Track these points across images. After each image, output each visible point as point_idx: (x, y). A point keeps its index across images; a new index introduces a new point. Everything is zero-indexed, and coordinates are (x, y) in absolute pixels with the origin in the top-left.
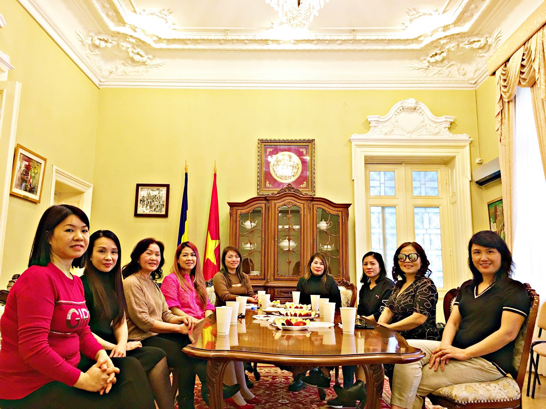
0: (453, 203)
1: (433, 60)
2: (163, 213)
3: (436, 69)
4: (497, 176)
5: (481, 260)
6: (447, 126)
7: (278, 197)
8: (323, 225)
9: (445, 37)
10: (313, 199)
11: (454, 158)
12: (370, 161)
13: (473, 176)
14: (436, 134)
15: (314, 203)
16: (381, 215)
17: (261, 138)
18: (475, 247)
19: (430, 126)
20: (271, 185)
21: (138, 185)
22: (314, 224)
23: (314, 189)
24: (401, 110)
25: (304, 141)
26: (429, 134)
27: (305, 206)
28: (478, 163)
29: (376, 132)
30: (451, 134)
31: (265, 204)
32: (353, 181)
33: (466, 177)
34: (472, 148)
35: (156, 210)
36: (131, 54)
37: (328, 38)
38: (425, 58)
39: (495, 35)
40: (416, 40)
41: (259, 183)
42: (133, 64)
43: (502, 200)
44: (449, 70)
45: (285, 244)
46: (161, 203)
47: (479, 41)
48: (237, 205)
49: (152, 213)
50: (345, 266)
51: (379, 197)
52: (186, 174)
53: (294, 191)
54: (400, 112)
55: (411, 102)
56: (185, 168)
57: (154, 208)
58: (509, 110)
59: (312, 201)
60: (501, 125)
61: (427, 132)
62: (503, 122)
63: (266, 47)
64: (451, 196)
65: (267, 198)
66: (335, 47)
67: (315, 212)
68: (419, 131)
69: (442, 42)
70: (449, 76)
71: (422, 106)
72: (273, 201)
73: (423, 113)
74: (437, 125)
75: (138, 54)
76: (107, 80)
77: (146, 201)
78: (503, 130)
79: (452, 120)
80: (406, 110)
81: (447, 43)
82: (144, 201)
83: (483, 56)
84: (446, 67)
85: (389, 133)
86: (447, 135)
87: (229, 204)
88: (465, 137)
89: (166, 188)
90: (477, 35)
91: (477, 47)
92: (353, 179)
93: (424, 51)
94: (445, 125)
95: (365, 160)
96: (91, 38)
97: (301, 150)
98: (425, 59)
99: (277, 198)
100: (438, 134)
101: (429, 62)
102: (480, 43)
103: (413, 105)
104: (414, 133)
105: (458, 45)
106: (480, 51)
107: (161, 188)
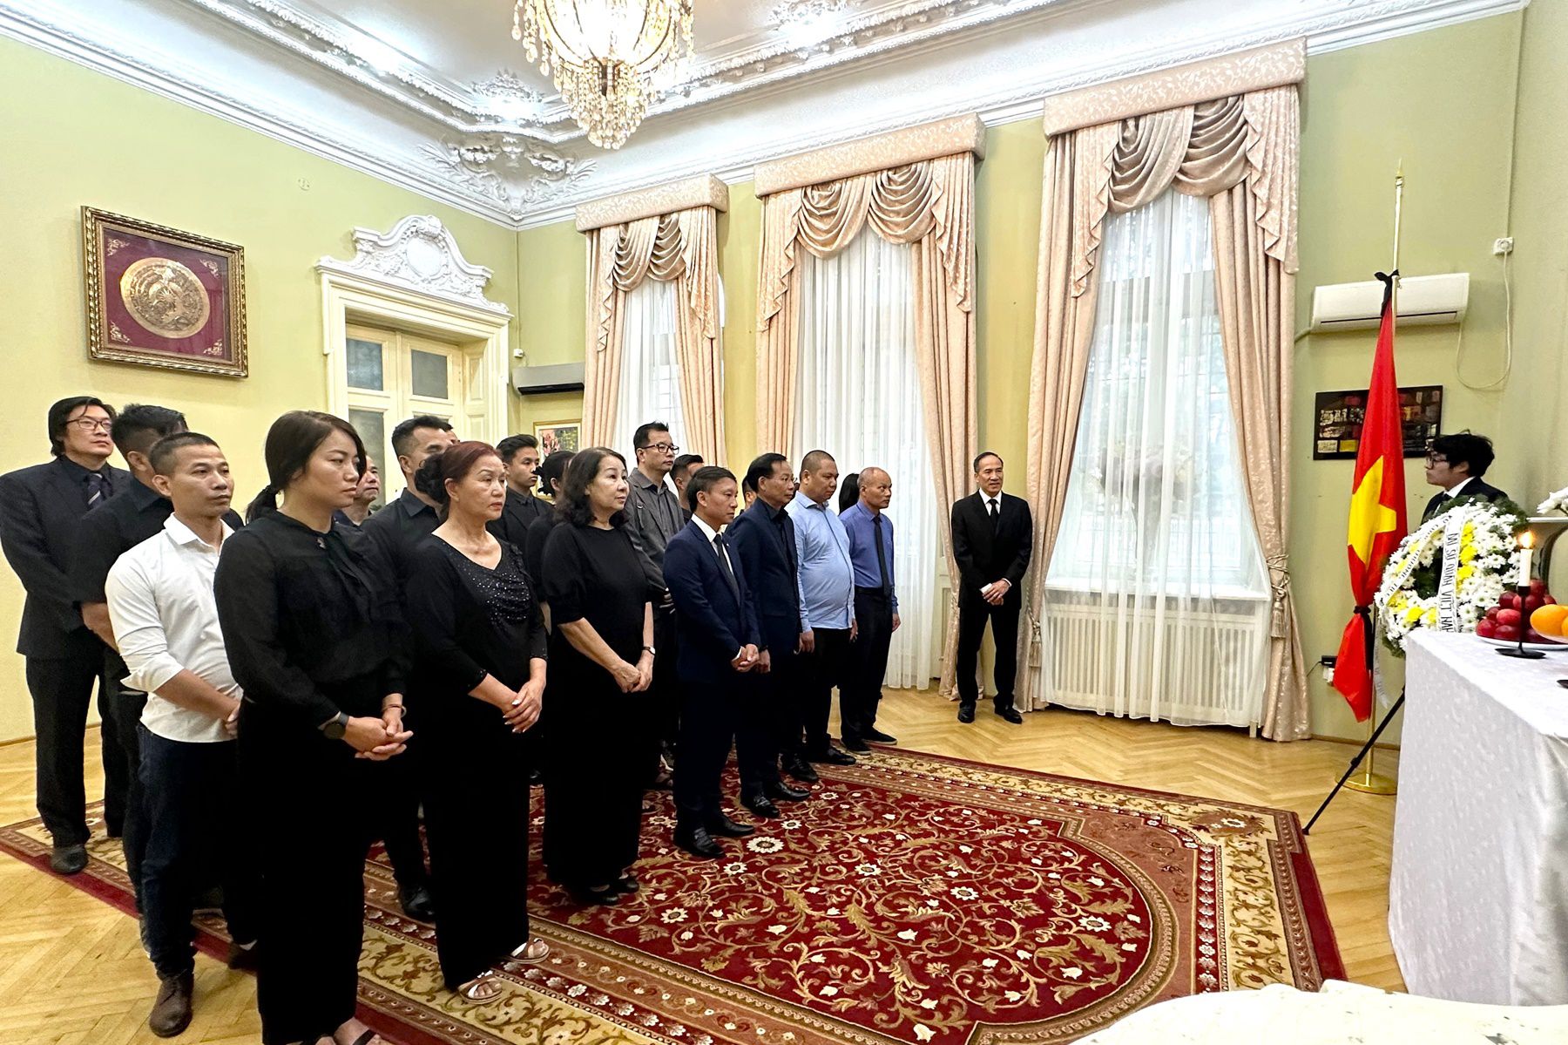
0: (472, 417)
1: (470, 156)
4: (571, 389)
6: (482, 284)
9: (518, 135)
11: (483, 340)
12: (351, 319)
13: (513, 378)
14: (465, 295)
17: (93, 205)
19: (457, 276)
20: (125, 337)
24: (413, 233)
25: (218, 246)
26: (453, 291)
28: (518, 358)
29: (370, 263)
30: (485, 300)
32: (323, 358)
33: (501, 378)
34: (511, 331)
38: (456, 146)
39: (584, 164)
41: (93, 327)
44: (484, 182)
47: (556, 162)
54: (411, 236)
55: (432, 224)
61: (451, 287)
64: (468, 403)
68: (440, 281)
69: (507, 139)
71: (449, 238)
73: (446, 249)
74: (468, 279)
79: (491, 277)
80: (421, 236)
81: (512, 143)
84: (481, 175)
85: (392, 272)
86: (478, 299)
88: (501, 308)
91: (547, 168)
92: (325, 353)
94: (478, 282)
95: (347, 315)
97: (205, 264)
98: (455, 149)
100: (469, 295)
101: (461, 156)
102: (555, 165)
103: (434, 231)
104: (433, 282)
105: (522, 153)
106: (547, 175)
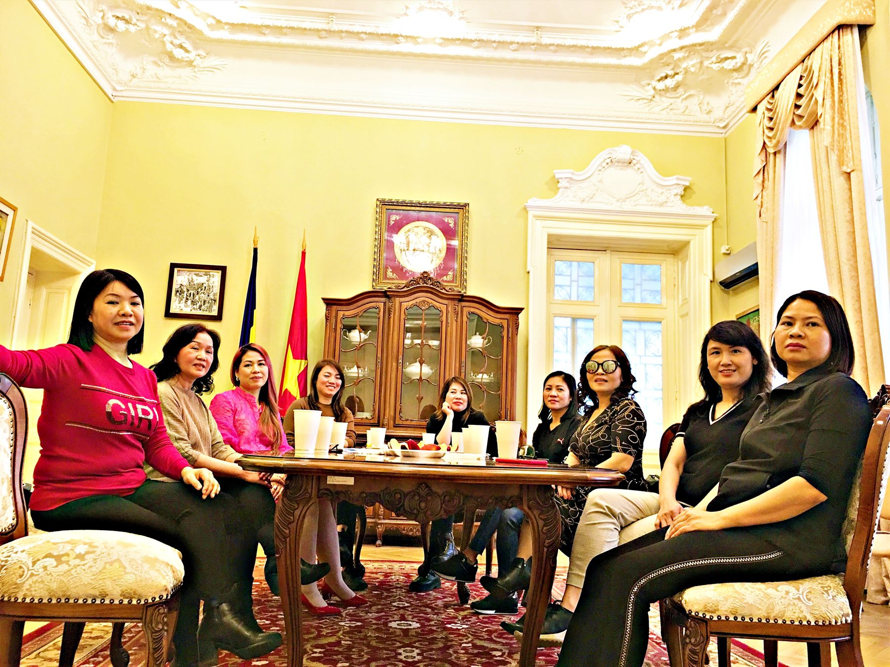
0: (682, 316)
1: (661, 85)
2: (215, 313)
3: (665, 101)
4: (752, 273)
5: (721, 363)
6: (679, 192)
7: (405, 291)
8: (477, 342)
9: (682, 48)
10: (462, 298)
11: (686, 244)
12: (556, 244)
13: (716, 273)
14: (661, 205)
15: (464, 304)
16: (569, 330)
17: (381, 197)
18: (712, 344)
19: (652, 190)
20: (394, 275)
21: (173, 266)
22: (462, 339)
23: (465, 284)
24: (607, 164)
25: (451, 206)
26: (650, 204)
27: (450, 309)
28: (725, 254)
29: (568, 196)
30: (685, 206)
31: (385, 303)
32: (527, 275)
33: (704, 274)
34: (715, 229)
35: (203, 307)
36: (169, 47)
37: (496, 38)
38: (648, 82)
39: (758, 50)
40: (635, 50)
41: (375, 271)
42: (171, 64)
43: (758, 310)
44: (685, 103)
45: (414, 370)
46: (212, 296)
47: (734, 58)
48: (337, 302)
49: (194, 312)
50: (509, 407)
51: (568, 302)
52: (255, 250)
53: (432, 284)
54: (606, 166)
55: (624, 152)
56: (254, 241)
57: (198, 305)
58: (775, 166)
59: (460, 300)
60: (762, 190)
61: (647, 201)
62: (765, 185)
63: (394, 48)
64: (680, 305)
65: (388, 293)
66: (507, 54)
67: (465, 319)
68: (634, 198)
69: (677, 56)
70: (686, 113)
71: (643, 159)
72: (397, 299)
73: (642, 170)
74: (664, 191)
75: (181, 46)
76: (126, 88)
77: (186, 293)
78: (765, 198)
79: (687, 184)
80: (616, 164)
81: (684, 58)
82: (182, 292)
83: (739, 83)
85: (588, 199)
86: (679, 207)
87: (325, 300)
88: (705, 210)
89: (220, 272)
90: (731, 48)
91: (731, 67)
92: (528, 270)
93: (646, 70)
94: (675, 191)
95: (549, 243)
96: (101, 14)
97: (446, 221)
98: (649, 84)
99: (405, 294)
100: (665, 204)
101: (654, 88)
102: (735, 61)
103: (627, 157)
104: (628, 200)
105: (701, 63)
106: (735, 74)
107: (212, 272)
